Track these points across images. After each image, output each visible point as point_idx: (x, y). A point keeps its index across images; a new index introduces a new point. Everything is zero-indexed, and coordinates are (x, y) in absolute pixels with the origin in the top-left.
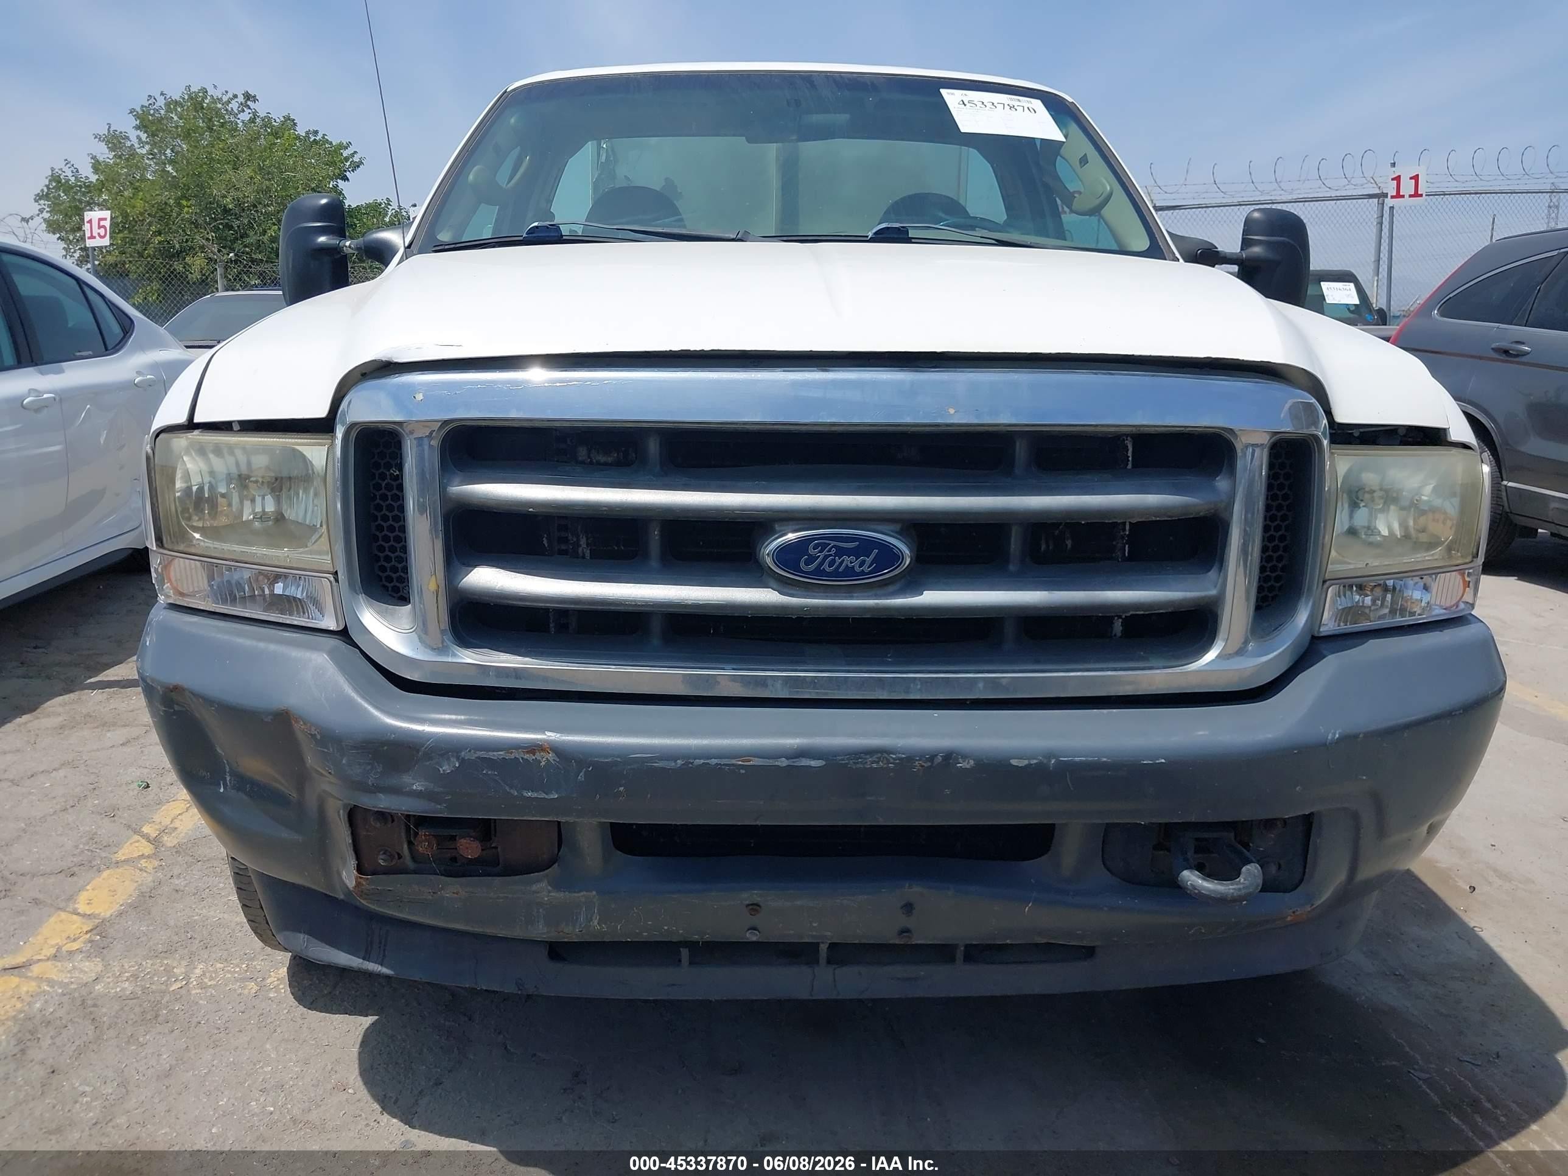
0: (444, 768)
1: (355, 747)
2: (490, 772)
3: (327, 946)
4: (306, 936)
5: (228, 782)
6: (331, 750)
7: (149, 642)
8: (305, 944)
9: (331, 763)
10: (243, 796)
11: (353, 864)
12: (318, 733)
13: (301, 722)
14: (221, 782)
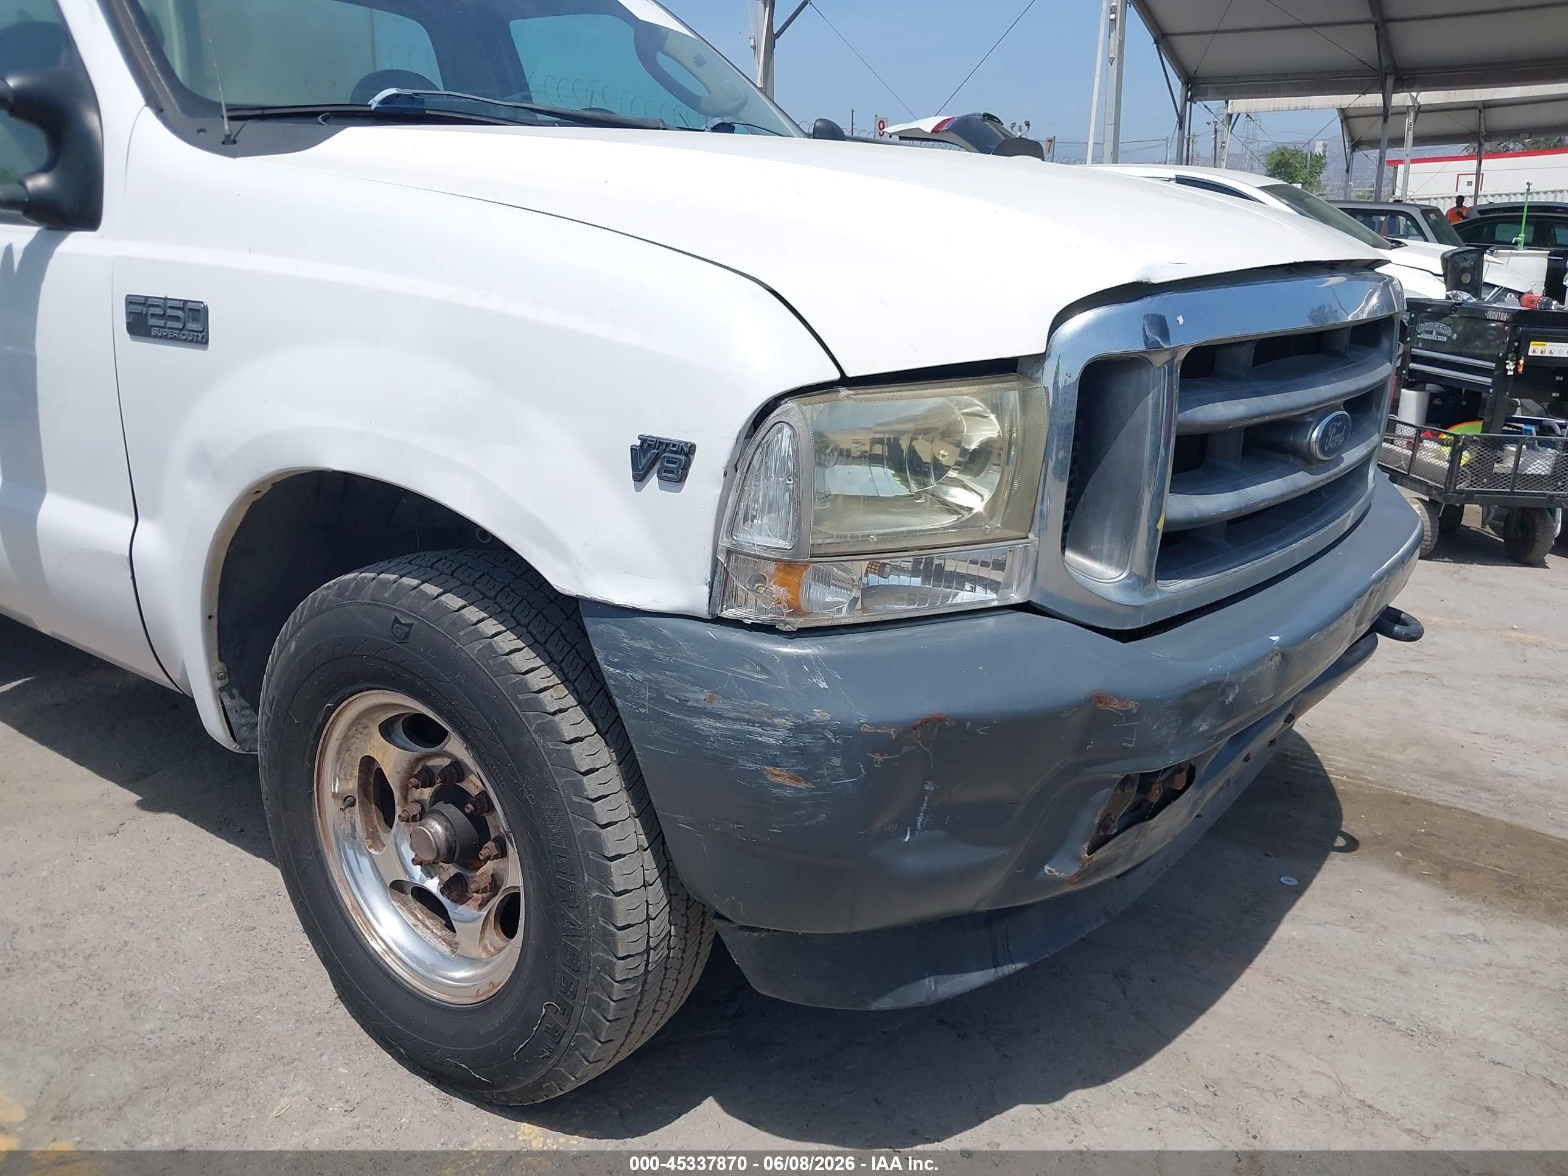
0: (1229, 699)
2: (1250, 690)
3: (957, 976)
4: (932, 979)
5: (919, 824)
6: (1144, 720)
7: (824, 683)
8: (933, 987)
9: (1135, 736)
10: (938, 833)
11: (1086, 847)
12: (1136, 706)
13: (1116, 701)
14: (909, 828)
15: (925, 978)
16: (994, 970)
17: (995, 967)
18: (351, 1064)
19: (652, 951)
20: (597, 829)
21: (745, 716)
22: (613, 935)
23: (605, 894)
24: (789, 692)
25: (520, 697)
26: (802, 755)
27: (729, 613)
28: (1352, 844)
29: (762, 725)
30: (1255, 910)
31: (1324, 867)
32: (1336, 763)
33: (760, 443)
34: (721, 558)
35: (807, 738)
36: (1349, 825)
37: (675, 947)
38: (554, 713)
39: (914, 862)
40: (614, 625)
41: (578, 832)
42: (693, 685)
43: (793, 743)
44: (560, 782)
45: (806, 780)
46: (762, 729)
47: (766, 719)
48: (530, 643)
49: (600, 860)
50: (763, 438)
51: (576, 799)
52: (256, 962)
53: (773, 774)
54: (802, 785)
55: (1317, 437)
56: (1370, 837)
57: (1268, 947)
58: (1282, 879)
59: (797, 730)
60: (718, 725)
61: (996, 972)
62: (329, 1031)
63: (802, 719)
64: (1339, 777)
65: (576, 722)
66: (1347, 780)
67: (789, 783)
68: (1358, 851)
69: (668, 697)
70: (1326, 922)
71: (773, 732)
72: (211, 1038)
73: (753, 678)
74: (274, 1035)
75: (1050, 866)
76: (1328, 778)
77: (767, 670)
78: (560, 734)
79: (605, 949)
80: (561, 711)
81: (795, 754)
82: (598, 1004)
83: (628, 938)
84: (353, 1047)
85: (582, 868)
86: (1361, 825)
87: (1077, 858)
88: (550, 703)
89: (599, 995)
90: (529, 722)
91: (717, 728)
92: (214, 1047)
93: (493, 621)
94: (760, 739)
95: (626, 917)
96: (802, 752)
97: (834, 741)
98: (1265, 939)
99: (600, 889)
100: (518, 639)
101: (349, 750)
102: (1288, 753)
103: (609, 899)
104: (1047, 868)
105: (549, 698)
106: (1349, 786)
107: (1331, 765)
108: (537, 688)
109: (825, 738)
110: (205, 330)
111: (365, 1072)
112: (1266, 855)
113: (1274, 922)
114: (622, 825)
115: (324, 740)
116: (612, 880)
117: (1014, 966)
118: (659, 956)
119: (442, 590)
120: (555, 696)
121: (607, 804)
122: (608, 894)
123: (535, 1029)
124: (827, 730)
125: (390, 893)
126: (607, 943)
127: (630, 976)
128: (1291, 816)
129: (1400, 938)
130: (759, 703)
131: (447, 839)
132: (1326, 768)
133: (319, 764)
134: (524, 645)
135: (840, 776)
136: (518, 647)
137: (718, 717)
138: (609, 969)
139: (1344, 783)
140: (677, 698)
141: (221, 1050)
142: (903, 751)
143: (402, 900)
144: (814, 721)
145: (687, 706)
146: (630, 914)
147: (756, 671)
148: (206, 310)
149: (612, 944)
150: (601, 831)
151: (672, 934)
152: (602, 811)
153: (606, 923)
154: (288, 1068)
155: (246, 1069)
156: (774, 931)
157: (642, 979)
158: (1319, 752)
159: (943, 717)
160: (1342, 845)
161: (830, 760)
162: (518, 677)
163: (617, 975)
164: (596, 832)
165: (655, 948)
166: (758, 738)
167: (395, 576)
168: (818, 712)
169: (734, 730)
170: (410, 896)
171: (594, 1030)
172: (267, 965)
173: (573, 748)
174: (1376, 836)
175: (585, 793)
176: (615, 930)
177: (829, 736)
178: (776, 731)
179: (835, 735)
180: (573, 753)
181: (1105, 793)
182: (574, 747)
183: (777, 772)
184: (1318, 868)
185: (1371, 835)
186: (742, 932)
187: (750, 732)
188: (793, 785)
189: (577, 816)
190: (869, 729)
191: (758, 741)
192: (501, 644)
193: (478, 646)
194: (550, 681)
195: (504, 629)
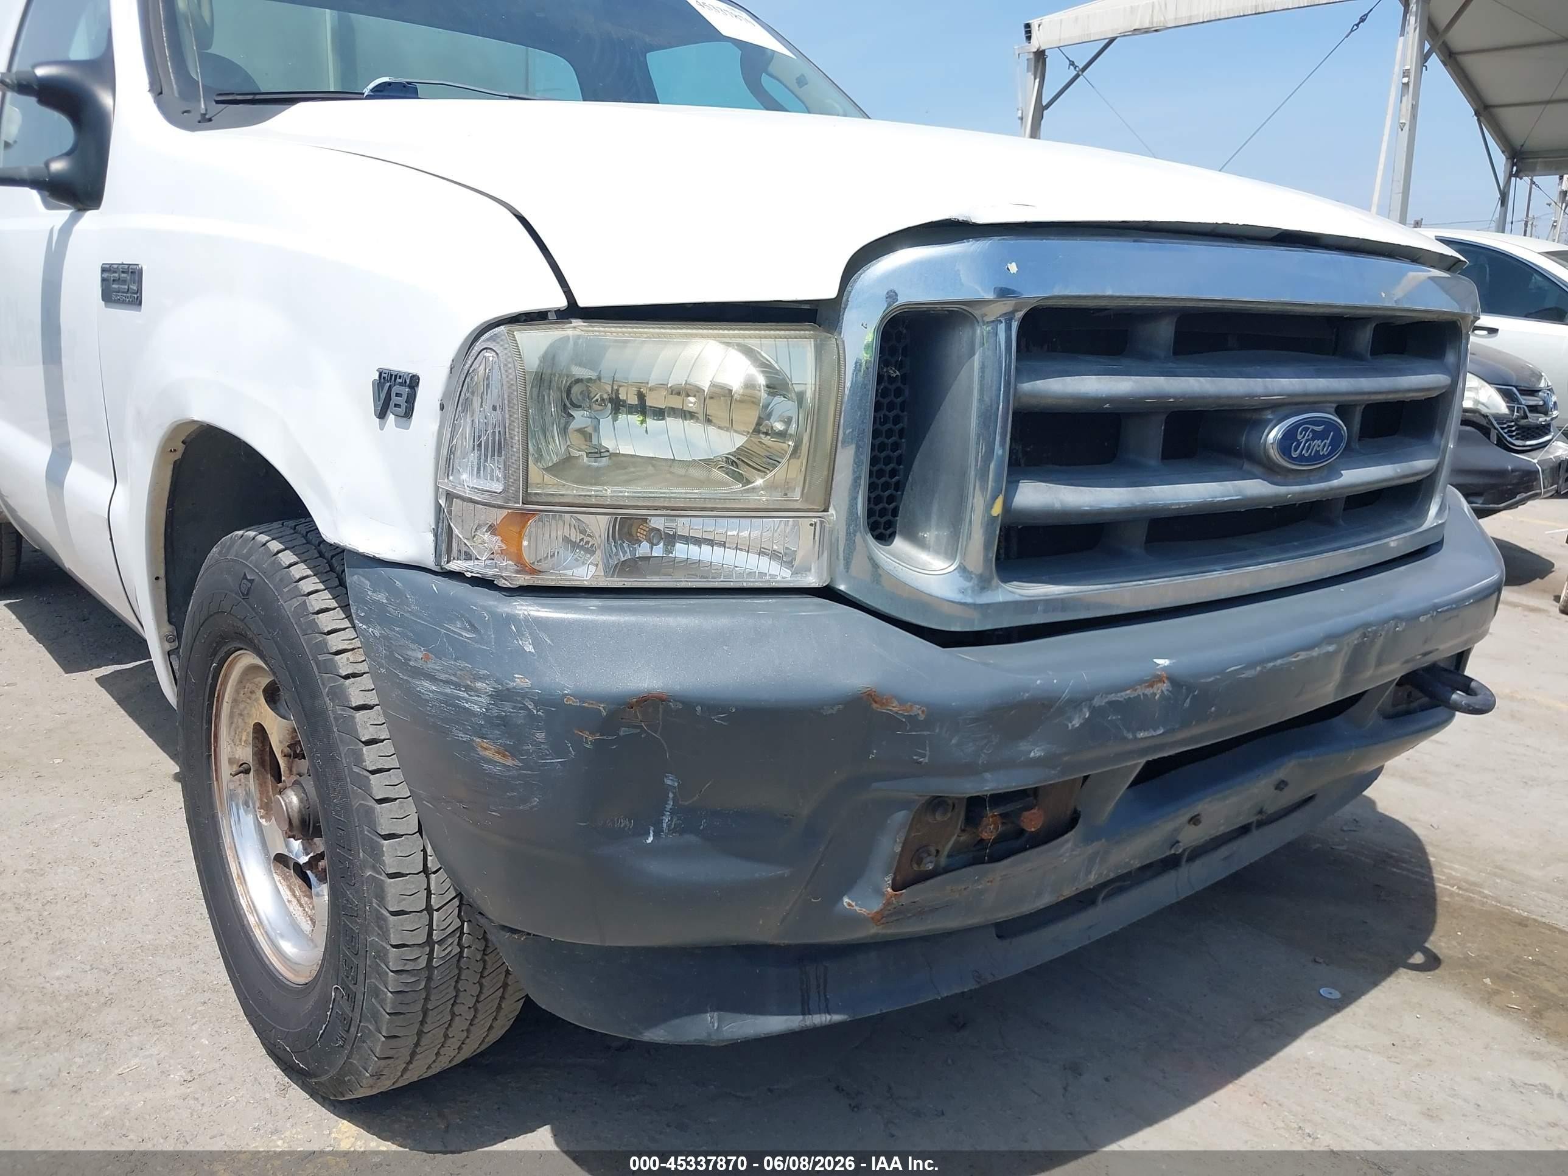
0: (1074, 722)
1: (976, 720)
2: (1114, 718)
3: (750, 1016)
4: (716, 1014)
5: (665, 825)
6: (937, 731)
7: (531, 647)
8: (716, 1025)
9: (928, 749)
10: (691, 838)
11: (889, 879)
12: (923, 711)
13: (895, 703)
14: (652, 828)
15: (706, 1012)
16: (801, 1017)
17: (803, 1014)
18: (217, 1036)
19: (436, 945)
20: (372, 803)
21: (453, 678)
22: (385, 920)
23: (378, 874)
24: (492, 654)
25: (320, 657)
26: (505, 726)
27: (455, 566)
28: (1433, 962)
29: (468, 689)
30: (1272, 1020)
31: (1383, 984)
32: (1450, 871)
33: (468, 371)
34: (442, 502)
35: (508, 707)
36: (1437, 942)
37: (469, 947)
38: (347, 677)
39: (661, 869)
40: (363, 576)
41: (356, 803)
42: (414, 641)
43: (495, 712)
44: (344, 749)
45: (513, 756)
46: (467, 694)
47: (469, 683)
48: (343, 605)
49: (374, 837)
50: (471, 367)
51: (356, 769)
52: (187, 929)
53: (482, 747)
54: (509, 762)
55: (1275, 437)
56: (1459, 958)
57: (1268, 1063)
58: (1321, 991)
59: (501, 696)
60: (434, 688)
61: (804, 1020)
62: (215, 1003)
63: (502, 685)
64: (1448, 887)
65: (367, 689)
66: (1457, 891)
67: (497, 758)
68: (1437, 971)
69: (397, 655)
70: (1356, 1046)
71: (476, 698)
72: (106, 992)
73: (462, 636)
74: (162, 999)
75: (849, 898)
76: (1433, 887)
77: (475, 627)
78: (348, 700)
79: (379, 934)
80: (354, 675)
81: (498, 725)
82: (376, 993)
83: (402, 925)
84: (228, 1020)
85: (358, 844)
86: (1454, 943)
87: (879, 892)
88: (343, 666)
89: (376, 983)
90: (323, 684)
91: (433, 692)
92: (103, 1000)
93: (315, 579)
94: (467, 705)
95: (399, 902)
96: (503, 723)
97: (535, 712)
98: (1267, 1054)
99: (374, 868)
100: (333, 599)
101: (241, 715)
102: (1395, 854)
103: (382, 880)
104: (846, 900)
105: (345, 660)
106: (1457, 898)
107: (1444, 872)
108: (334, 650)
109: (526, 708)
110: (139, 291)
111: (225, 1046)
112: (1315, 961)
113: (1290, 1035)
114: (401, 802)
115: (218, 701)
116: (384, 861)
117: (829, 1017)
118: (446, 952)
119: (283, 547)
120: (352, 660)
121: (386, 778)
122: (381, 875)
123: (329, 1013)
124: (527, 699)
125: (274, 866)
126: (380, 928)
127: (406, 968)
128: (1366, 923)
129: (1445, 1077)
130: (464, 664)
131: (300, 811)
132: (1435, 875)
133: (216, 726)
134: (336, 605)
135: (547, 755)
136: (329, 607)
137: (433, 679)
138: (382, 955)
139: (1452, 894)
140: (402, 657)
141: (108, 1004)
142: (621, 733)
143: (285, 874)
144: (514, 688)
145: (410, 666)
146: (404, 899)
147: (465, 629)
148: (141, 272)
149: (385, 930)
150: (378, 806)
151: (465, 931)
152: (379, 786)
153: (379, 906)
154: (156, 1031)
155: (118, 1026)
156: (534, 935)
157: (425, 974)
158: (1434, 857)
159: (665, 697)
160: (1419, 962)
161: (533, 735)
162: (322, 637)
163: (390, 964)
164: (371, 807)
165: (440, 942)
166: (465, 704)
167: (255, 533)
168: (519, 678)
169: (446, 694)
170: (292, 871)
171: (376, 1022)
172: (197, 932)
173: (357, 715)
174: (1467, 958)
175: (364, 764)
176: (388, 915)
177: (530, 707)
178: (478, 696)
179: (536, 706)
180: (357, 720)
181: (901, 817)
182: (359, 715)
183: (485, 745)
184: (1375, 984)
185: (1460, 956)
186: (503, 933)
187: (459, 698)
188: (501, 761)
189: (355, 788)
190: (573, 702)
191: (465, 708)
192: (313, 603)
193: (296, 603)
194: (351, 643)
195: (323, 587)
